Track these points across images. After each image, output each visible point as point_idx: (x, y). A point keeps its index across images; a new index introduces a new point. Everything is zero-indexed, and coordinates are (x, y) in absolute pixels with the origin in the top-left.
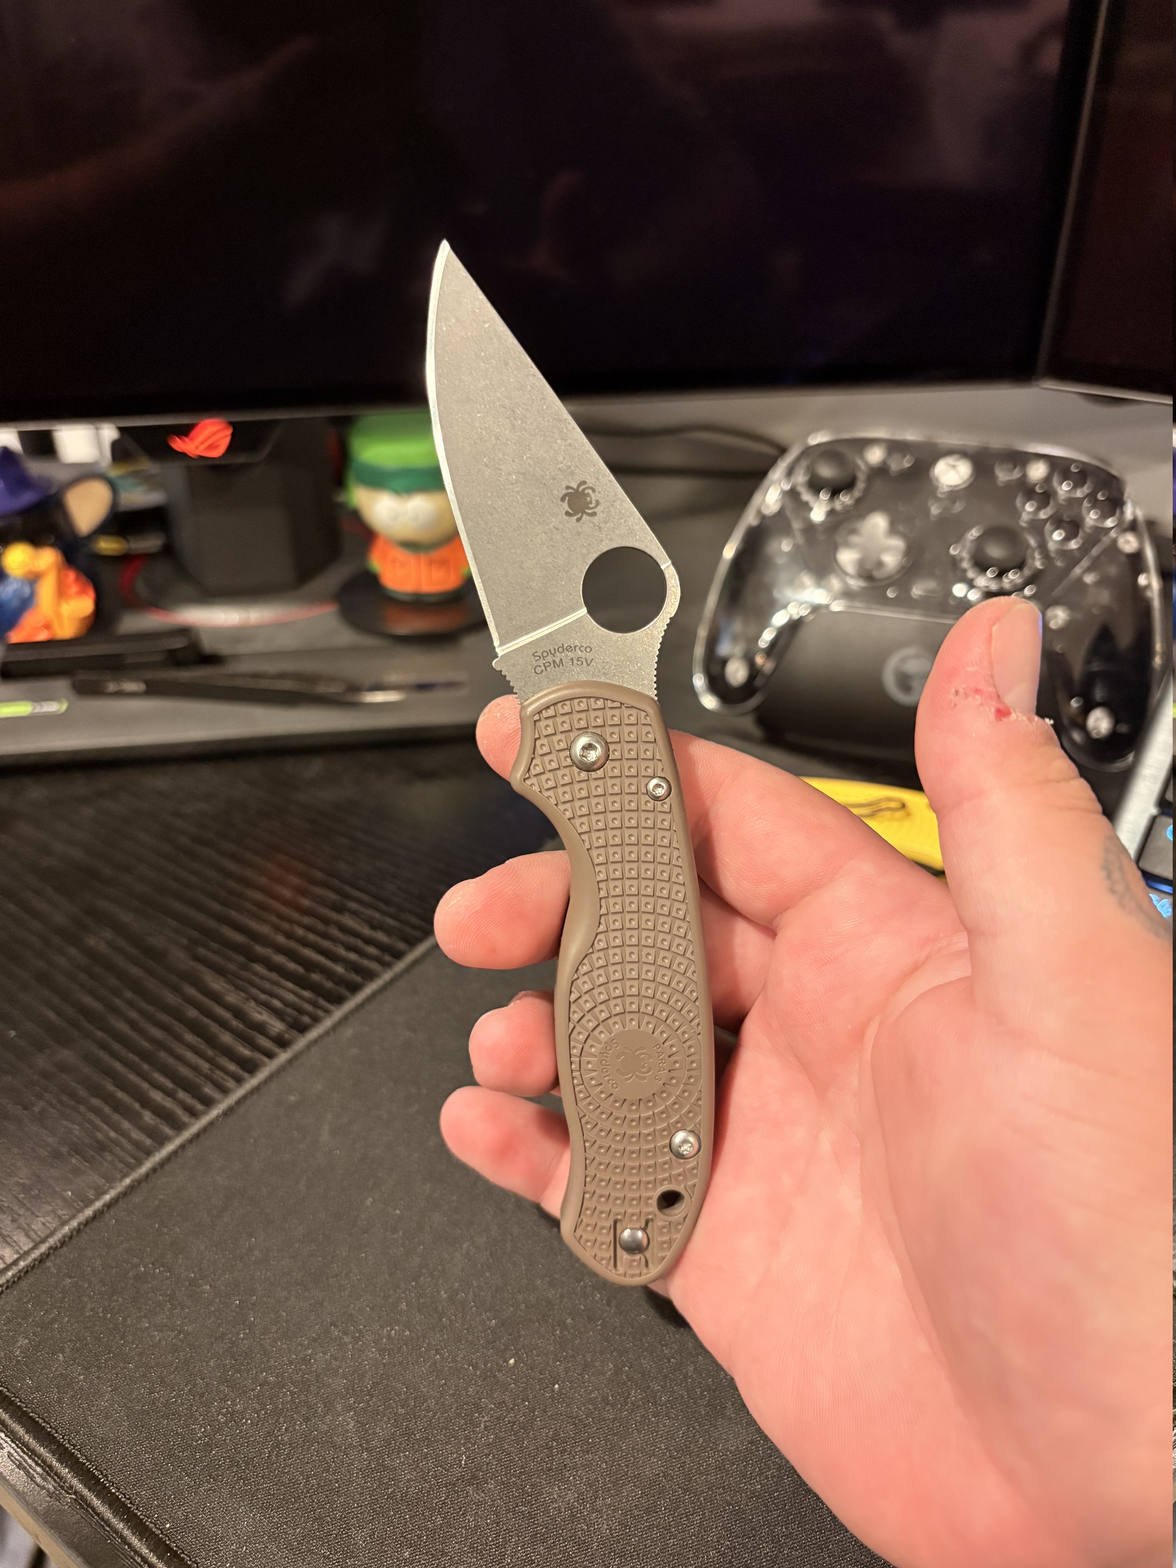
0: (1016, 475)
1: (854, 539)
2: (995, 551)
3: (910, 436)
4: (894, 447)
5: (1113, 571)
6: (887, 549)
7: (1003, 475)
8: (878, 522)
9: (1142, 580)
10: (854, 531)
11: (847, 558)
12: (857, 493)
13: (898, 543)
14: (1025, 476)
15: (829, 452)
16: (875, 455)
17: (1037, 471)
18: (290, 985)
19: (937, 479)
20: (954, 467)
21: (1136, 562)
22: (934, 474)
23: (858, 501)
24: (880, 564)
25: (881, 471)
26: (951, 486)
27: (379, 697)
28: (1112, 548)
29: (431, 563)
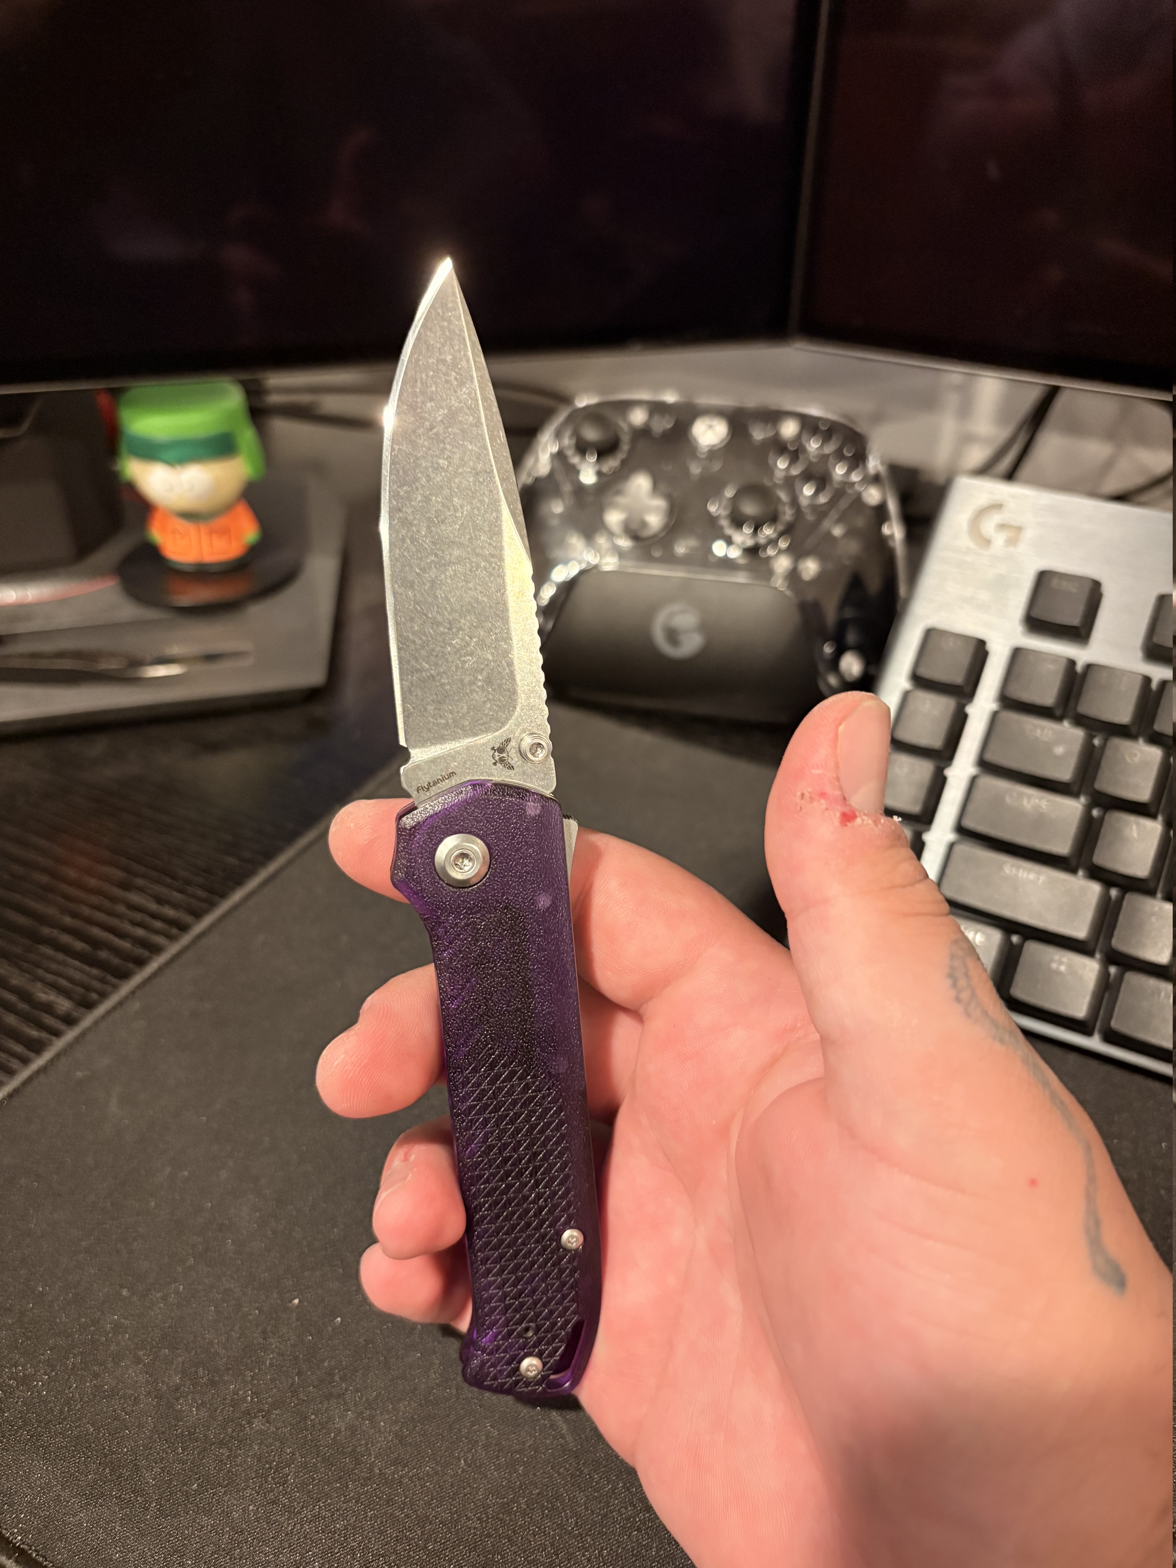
0: (770, 434)
1: (621, 500)
2: (750, 508)
3: (670, 398)
4: (657, 408)
5: (860, 522)
6: (649, 509)
7: (759, 434)
8: (641, 483)
9: (886, 530)
10: (619, 492)
11: (614, 518)
12: (621, 455)
13: (660, 503)
14: (777, 434)
15: (593, 415)
16: (638, 417)
17: (789, 429)
18: (77, 963)
19: (695, 440)
20: (710, 427)
21: (880, 513)
22: (692, 434)
23: (624, 462)
24: (644, 524)
25: (643, 433)
26: (708, 446)
27: (161, 671)
28: (858, 502)
29: (211, 532)
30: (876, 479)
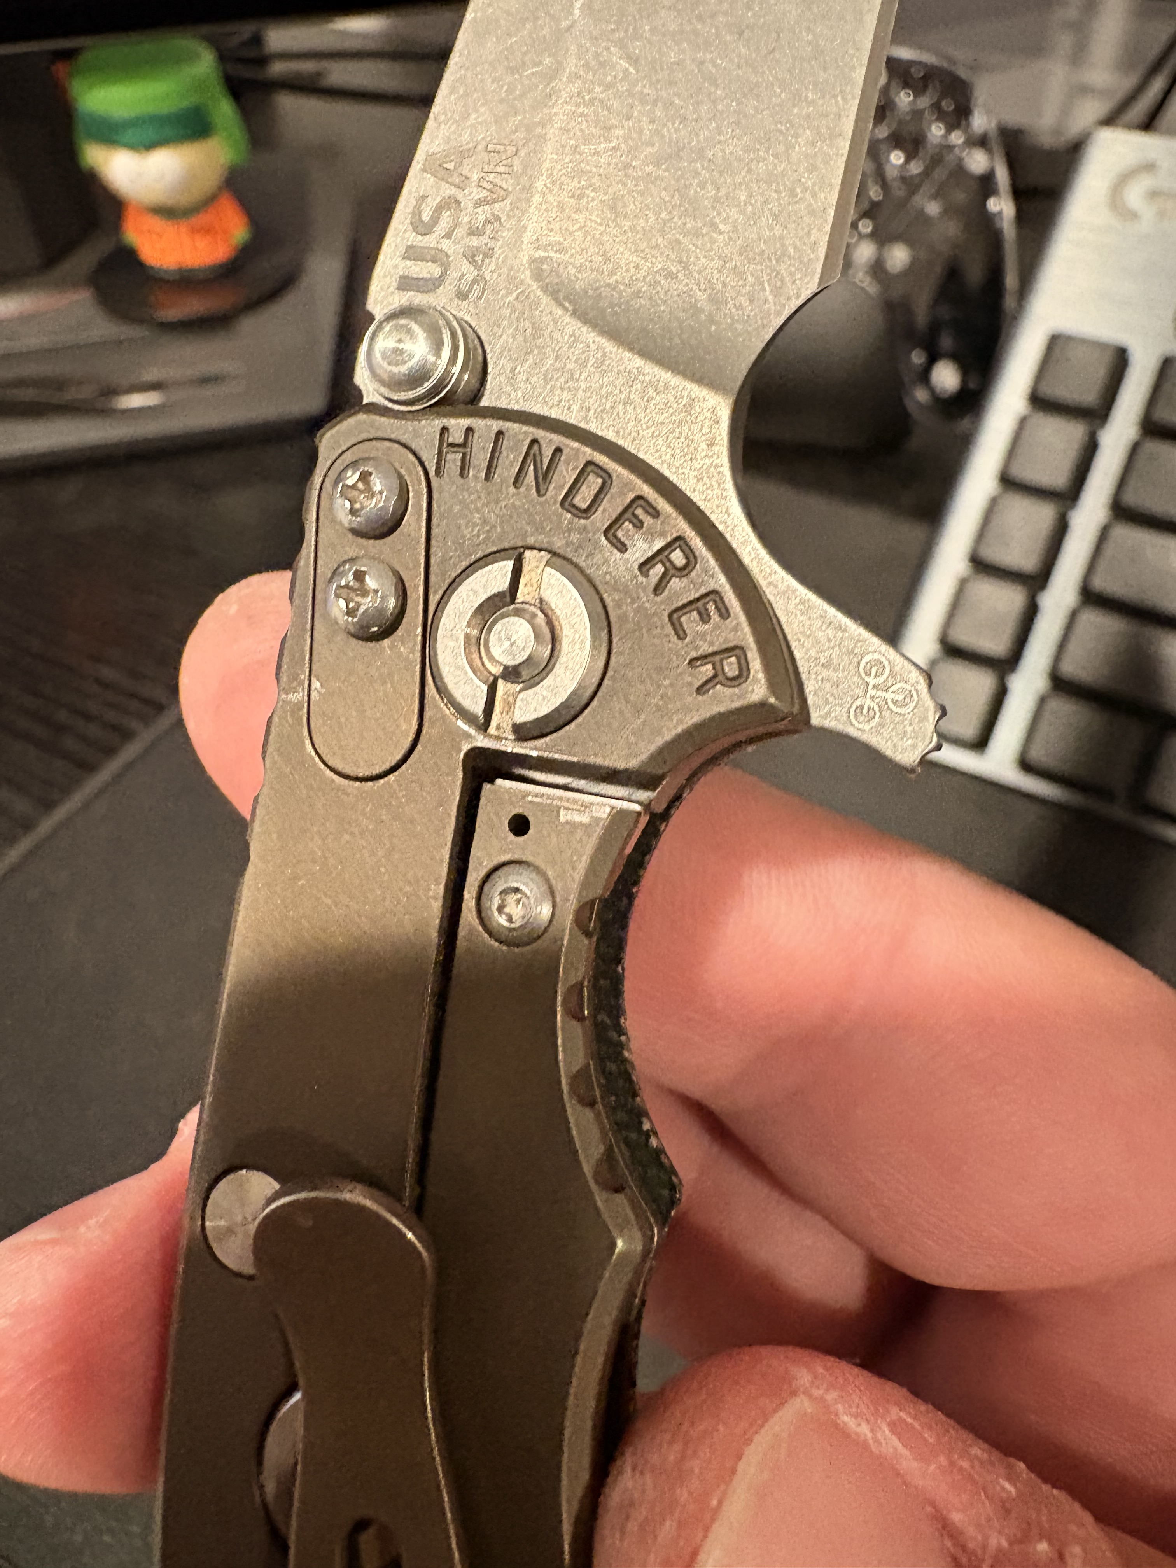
5: (961, 196)
9: (992, 206)
21: (986, 184)
27: (136, 401)
28: (960, 171)
29: (194, 231)
30: (982, 142)
